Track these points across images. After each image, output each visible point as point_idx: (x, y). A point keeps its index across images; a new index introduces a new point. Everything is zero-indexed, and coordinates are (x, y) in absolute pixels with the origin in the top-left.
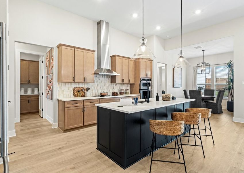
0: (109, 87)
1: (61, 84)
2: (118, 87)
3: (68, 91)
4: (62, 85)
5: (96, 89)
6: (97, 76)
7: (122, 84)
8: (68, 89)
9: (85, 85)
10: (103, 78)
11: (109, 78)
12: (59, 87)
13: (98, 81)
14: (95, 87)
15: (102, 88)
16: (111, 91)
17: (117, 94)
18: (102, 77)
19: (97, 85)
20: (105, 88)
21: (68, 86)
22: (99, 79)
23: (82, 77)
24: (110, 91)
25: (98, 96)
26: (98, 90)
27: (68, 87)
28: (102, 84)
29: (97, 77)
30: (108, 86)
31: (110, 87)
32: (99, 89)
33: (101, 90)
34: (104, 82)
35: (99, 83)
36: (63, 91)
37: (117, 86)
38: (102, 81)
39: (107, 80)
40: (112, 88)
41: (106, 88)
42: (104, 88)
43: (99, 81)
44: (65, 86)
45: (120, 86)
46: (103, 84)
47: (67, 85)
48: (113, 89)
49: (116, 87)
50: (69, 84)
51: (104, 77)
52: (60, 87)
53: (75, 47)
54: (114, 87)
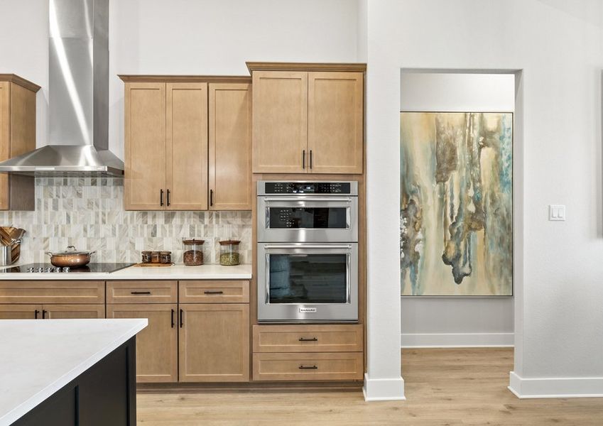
0: (131, 227)
2: (181, 227)
5: (63, 235)
6: (69, 179)
7: (207, 214)
9: (10, 217)
10: (98, 188)
13: (70, 203)
14: (57, 228)
15: (91, 233)
16: (142, 246)
18: (94, 183)
19: (68, 217)
20: (110, 233)
22: (79, 195)
24: (133, 244)
25: (44, 269)
26: (70, 239)
28: (92, 213)
29: (65, 183)
30: (121, 222)
31: (135, 228)
32: (77, 235)
33: (89, 239)
34: (104, 208)
35: (79, 208)
37: (176, 221)
38: (90, 203)
40: (147, 231)
41: (114, 230)
42: (104, 230)
43: (76, 201)
45: (194, 221)
46: (97, 215)
48: (154, 234)
49: (167, 226)
51: (104, 184)
54: (155, 227)
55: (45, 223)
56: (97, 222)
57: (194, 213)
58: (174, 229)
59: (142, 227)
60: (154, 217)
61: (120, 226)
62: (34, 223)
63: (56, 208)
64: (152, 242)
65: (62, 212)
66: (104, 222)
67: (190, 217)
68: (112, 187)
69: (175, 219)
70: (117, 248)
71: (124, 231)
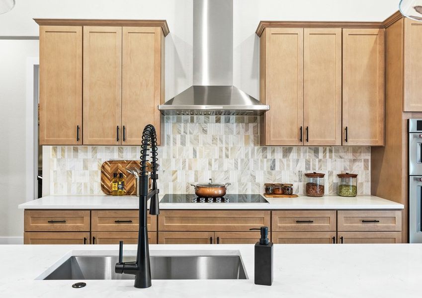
0: (252, 161)
1: (63, 151)
2: (298, 161)
3: (84, 175)
4: (66, 154)
5: (190, 168)
6: (195, 117)
8: (85, 167)
10: (222, 125)
11: (251, 125)
12: (55, 159)
13: (197, 139)
14: (184, 162)
15: (215, 166)
16: (262, 179)
17: (286, 191)
18: (218, 121)
19: (195, 152)
20: (233, 167)
21: (86, 157)
22: (205, 131)
23: (110, 125)
26: (196, 172)
27: (85, 161)
28: (217, 149)
29: (192, 121)
30: (243, 156)
31: (256, 162)
32: (203, 168)
33: (213, 172)
34: (227, 143)
35: (204, 144)
36: (69, 173)
37: (293, 155)
38: (214, 139)
39: (242, 131)
40: (267, 165)
41: (236, 164)
42: (228, 164)
43: (202, 137)
44: (76, 156)
45: (310, 155)
46: (221, 150)
47: (81, 155)
48: (273, 168)
49: (285, 160)
50: (87, 152)
51: (227, 121)
52: (59, 160)
53: (82, 23)
54: (274, 161)
55: (174, 157)
56: (220, 157)
57: (309, 148)
58: (291, 163)
59: (262, 161)
60: (273, 152)
61: (242, 160)
62: (164, 157)
63: (183, 143)
64: (271, 175)
65: (189, 147)
66: (227, 156)
67: (305, 152)
68: (235, 125)
69: (292, 154)
70: (239, 181)
71: (245, 164)
